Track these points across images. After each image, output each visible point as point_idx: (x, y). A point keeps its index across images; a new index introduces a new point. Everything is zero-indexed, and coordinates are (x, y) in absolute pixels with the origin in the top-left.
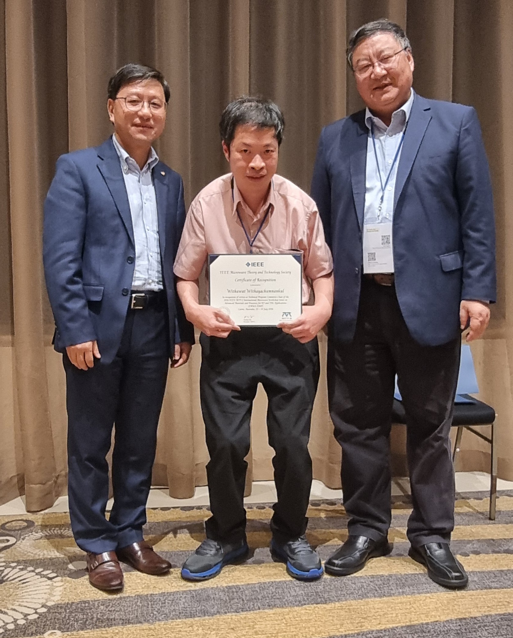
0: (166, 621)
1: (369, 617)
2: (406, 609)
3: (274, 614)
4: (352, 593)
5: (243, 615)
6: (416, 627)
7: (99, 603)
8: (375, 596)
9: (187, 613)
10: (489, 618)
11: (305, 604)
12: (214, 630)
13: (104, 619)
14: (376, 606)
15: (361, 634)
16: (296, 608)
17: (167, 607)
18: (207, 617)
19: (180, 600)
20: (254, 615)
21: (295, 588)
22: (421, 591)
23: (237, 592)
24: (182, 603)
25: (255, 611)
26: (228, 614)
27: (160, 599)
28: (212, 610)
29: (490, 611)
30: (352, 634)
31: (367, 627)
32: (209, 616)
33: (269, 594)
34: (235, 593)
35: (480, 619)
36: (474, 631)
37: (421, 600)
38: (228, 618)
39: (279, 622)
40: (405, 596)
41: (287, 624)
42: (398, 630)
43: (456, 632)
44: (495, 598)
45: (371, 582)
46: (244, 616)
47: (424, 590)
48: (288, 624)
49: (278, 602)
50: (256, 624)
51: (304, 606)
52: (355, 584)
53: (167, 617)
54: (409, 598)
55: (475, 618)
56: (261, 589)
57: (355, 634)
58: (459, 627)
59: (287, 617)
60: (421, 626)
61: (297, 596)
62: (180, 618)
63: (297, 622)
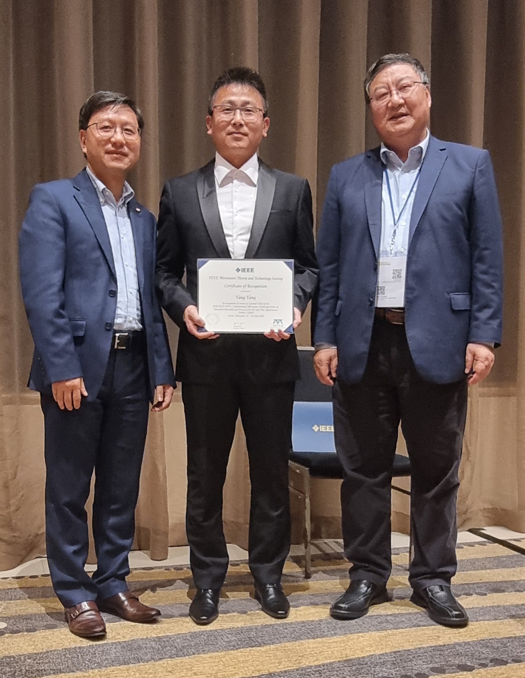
0: (100, 669)
1: (306, 655)
2: (341, 647)
3: (210, 657)
4: (286, 637)
5: (178, 660)
6: (353, 661)
7: (25, 657)
8: (309, 638)
9: (120, 661)
10: (422, 650)
11: (240, 648)
12: (151, 673)
13: (34, 670)
14: (311, 646)
15: (301, 669)
16: (232, 652)
17: (98, 657)
18: (141, 664)
19: (110, 650)
20: (190, 660)
21: (228, 635)
22: (353, 632)
23: (168, 641)
24: (113, 653)
25: (190, 656)
26: (163, 660)
27: (89, 651)
28: (146, 657)
29: (422, 644)
30: (291, 670)
31: (305, 663)
32: (143, 662)
33: (202, 641)
34: (167, 643)
35: (413, 651)
36: (410, 661)
37: (354, 639)
38: (164, 663)
39: (216, 664)
40: (338, 636)
41: (224, 665)
42: (336, 664)
43: (392, 663)
44: (425, 634)
45: (302, 626)
46: (180, 660)
47: (356, 631)
48: (226, 665)
49: (211, 647)
50: (194, 667)
51: (239, 650)
52: (286, 629)
53: (100, 666)
54: (342, 638)
55: (409, 650)
56: (192, 637)
57: (294, 669)
58: (394, 659)
59: (223, 659)
60: (358, 660)
61: (230, 642)
62: (113, 666)
63: (234, 663)
